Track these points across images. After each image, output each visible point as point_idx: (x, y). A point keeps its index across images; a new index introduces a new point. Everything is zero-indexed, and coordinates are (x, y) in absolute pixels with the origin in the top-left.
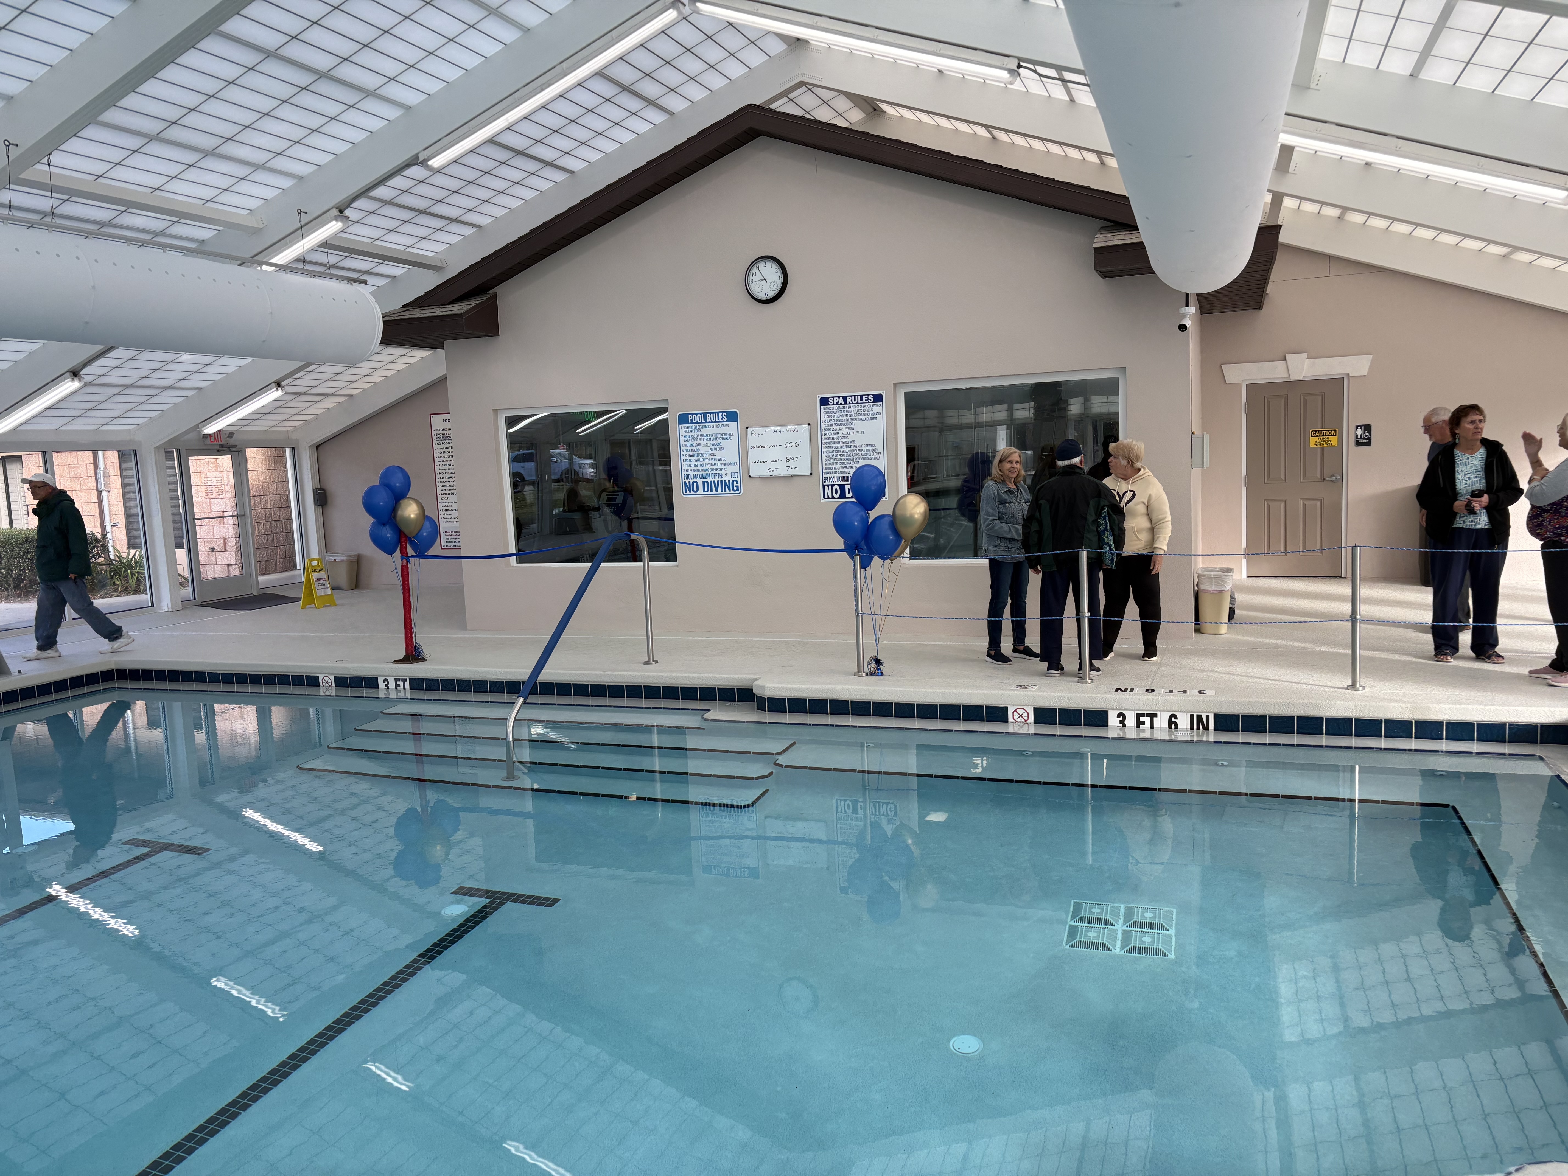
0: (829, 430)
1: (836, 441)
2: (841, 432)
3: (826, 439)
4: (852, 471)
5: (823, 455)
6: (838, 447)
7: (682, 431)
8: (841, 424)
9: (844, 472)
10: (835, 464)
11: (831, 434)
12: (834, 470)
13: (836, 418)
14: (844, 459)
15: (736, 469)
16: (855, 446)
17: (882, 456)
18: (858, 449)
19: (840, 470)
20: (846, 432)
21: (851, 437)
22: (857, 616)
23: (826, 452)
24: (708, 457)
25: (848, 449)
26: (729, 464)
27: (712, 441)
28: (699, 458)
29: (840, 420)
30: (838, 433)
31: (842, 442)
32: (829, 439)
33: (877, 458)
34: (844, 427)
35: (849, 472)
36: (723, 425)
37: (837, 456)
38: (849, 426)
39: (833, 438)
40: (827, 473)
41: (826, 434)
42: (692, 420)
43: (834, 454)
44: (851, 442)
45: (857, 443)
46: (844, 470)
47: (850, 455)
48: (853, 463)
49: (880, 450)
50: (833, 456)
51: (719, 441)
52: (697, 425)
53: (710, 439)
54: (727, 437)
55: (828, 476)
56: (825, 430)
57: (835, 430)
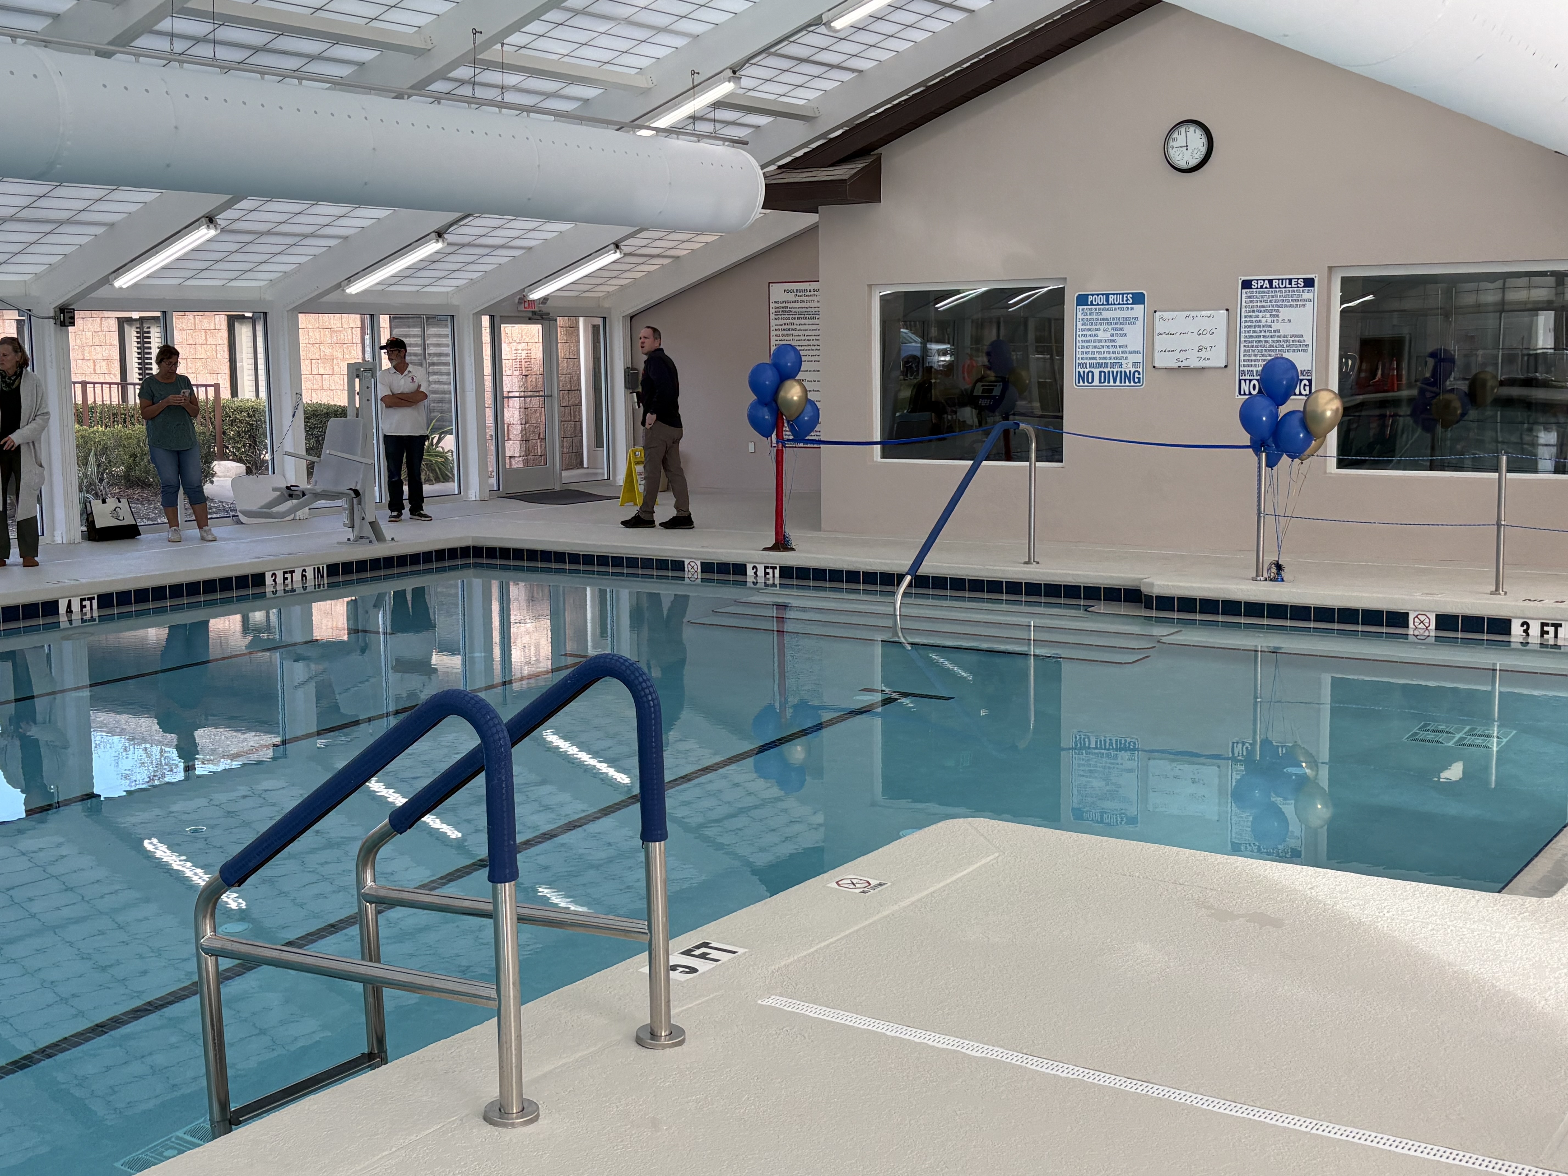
0: (1251, 317)
1: (1257, 329)
2: (1264, 320)
3: (1245, 327)
5: (1242, 345)
6: (1259, 337)
7: (1079, 314)
8: (1264, 311)
10: (1255, 355)
11: (1252, 321)
12: (1253, 363)
13: (1259, 304)
15: (1139, 358)
16: (1279, 337)
17: (1310, 349)
18: (1282, 339)
19: (1260, 363)
21: (1275, 326)
22: (1259, 517)
23: (1245, 342)
24: (1108, 344)
25: (1270, 339)
26: (1131, 352)
27: (1113, 326)
28: (1097, 344)
29: (1263, 307)
31: (1265, 331)
32: (1249, 327)
33: (1297, 351)
34: (1268, 314)
35: (1258, 365)
36: (1128, 309)
38: (1274, 313)
39: (1255, 327)
40: (1244, 366)
41: (1246, 321)
42: (1092, 302)
43: (1255, 344)
44: (1275, 331)
45: (1282, 333)
47: (1272, 346)
48: (1264, 355)
49: (1309, 341)
50: (1252, 346)
51: (1121, 326)
52: (1098, 307)
53: (1111, 324)
54: (1132, 321)
55: (1246, 369)
56: (1246, 317)
57: (1257, 316)
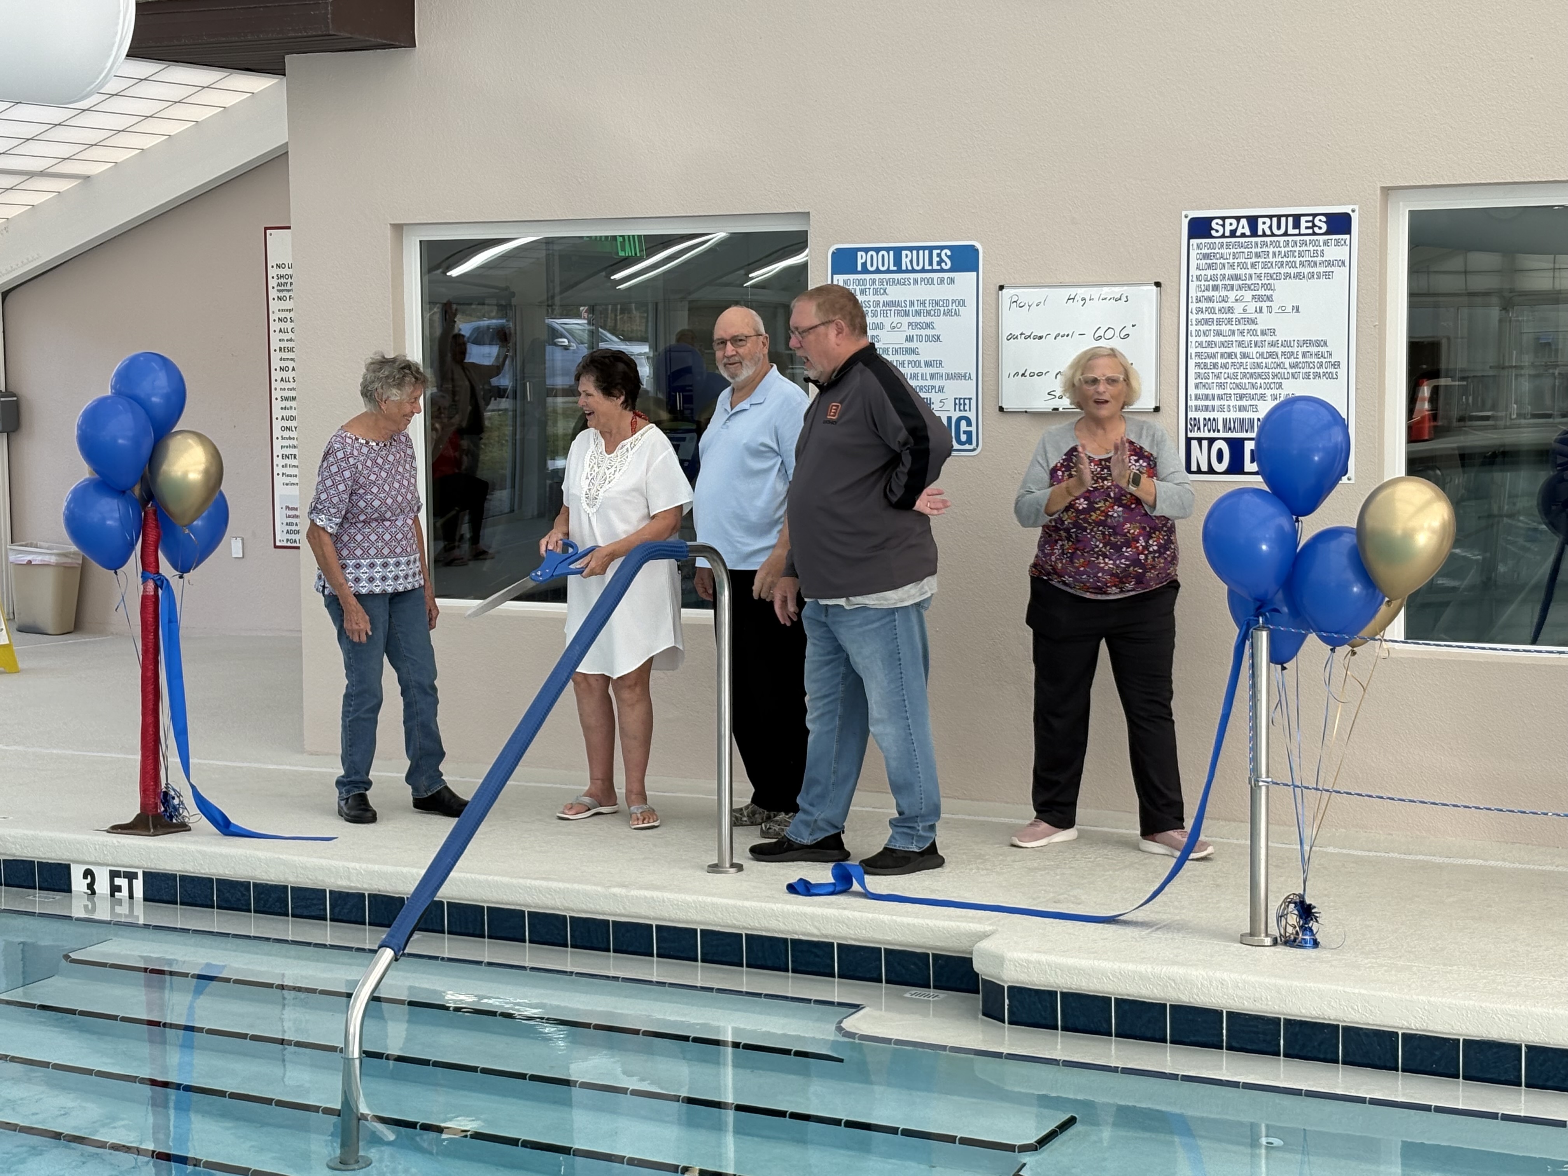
0: (1210, 299)
1: (1224, 328)
2: (1238, 308)
3: (1198, 322)
4: (1264, 408)
5: (1191, 363)
6: (1229, 344)
8: (1240, 288)
9: (1241, 409)
10: (1221, 386)
11: (1211, 310)
12: (1216, 403)
13: (1228, 272)
14: (1244, 376)
15: (967, 389)
16: (1272, 344)
17: (1342, 372)
18: (1280, 350)
19: (1232, 403)
20: (1252, 306)
21: (1264, 321)
23: (1198, 355)
25: (1255, 350)
26: (950, 377)
27: (911, 319)
29: (1237, 277)
30: (1230, 310)
31: (1242, 333)
32: (1207, 322)
33: (1330, 376)
34: (1247, 295)
35: (1255, 409)
36: (942, 281)
37: (1225, 366)
38: (1262, 292)
39: (1219, 322)
40: (1197, 409)
41: (1200, 311)
42: (864, 264)
43: (1219, 360)
44: (1263, 333)
45: (1280, 337)
46: (1244, 403)
47: (1259, 366)
48: (1268, 387)
49: (1340, 355)
50: (1215, 366)
51: (928, 319)
52: (877, 276)
53: (907, 314)
54: (950, 309)
55: (1201, 415)
56: (1199, 300)
57: (1224, 300)
